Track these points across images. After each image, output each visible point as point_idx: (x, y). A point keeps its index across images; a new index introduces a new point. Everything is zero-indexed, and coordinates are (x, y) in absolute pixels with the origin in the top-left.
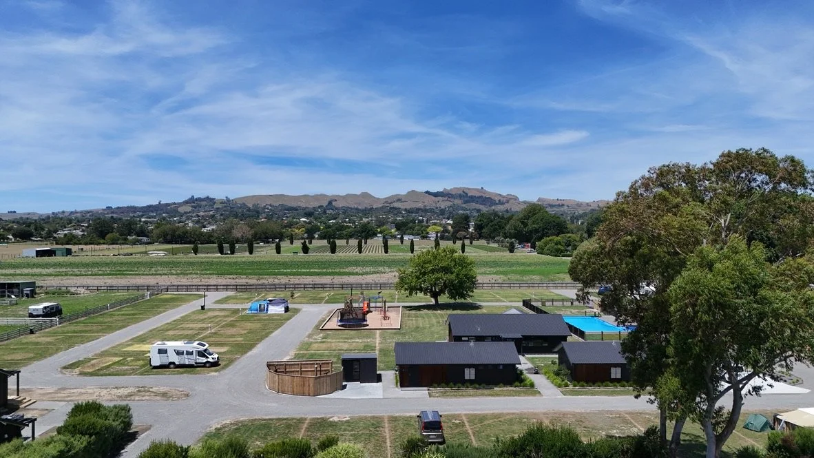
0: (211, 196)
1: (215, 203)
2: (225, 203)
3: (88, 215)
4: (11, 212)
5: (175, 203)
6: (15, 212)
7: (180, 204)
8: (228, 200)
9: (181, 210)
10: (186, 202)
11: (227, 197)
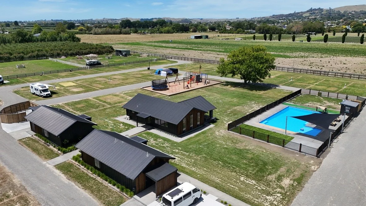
0: (321, 8)
1: (323, 11)
2: (328, 11)
3: (263, 19)
4: (237, 18)
5: (302, 12)
6: (238, 18)
7: (305, 13)
8: (330, 9)
9: (304, 15)
10: (308, 11)
11: (330, 8)
